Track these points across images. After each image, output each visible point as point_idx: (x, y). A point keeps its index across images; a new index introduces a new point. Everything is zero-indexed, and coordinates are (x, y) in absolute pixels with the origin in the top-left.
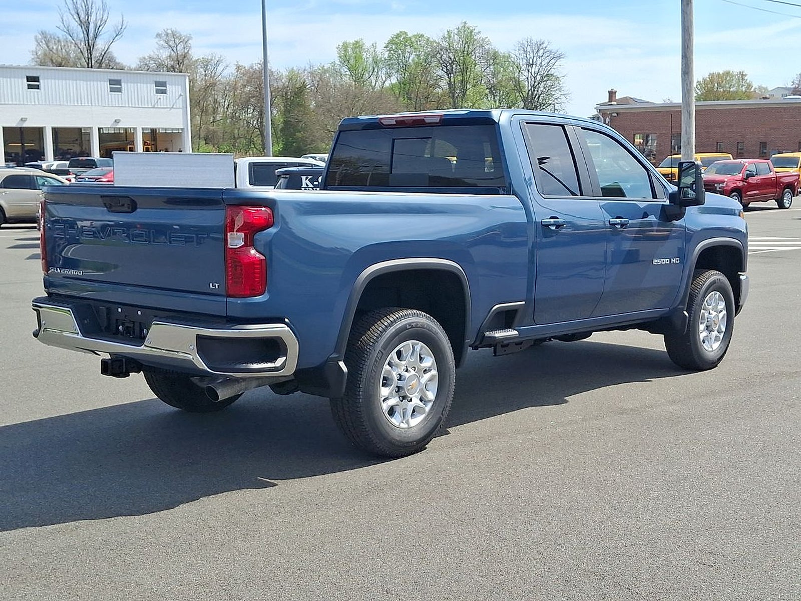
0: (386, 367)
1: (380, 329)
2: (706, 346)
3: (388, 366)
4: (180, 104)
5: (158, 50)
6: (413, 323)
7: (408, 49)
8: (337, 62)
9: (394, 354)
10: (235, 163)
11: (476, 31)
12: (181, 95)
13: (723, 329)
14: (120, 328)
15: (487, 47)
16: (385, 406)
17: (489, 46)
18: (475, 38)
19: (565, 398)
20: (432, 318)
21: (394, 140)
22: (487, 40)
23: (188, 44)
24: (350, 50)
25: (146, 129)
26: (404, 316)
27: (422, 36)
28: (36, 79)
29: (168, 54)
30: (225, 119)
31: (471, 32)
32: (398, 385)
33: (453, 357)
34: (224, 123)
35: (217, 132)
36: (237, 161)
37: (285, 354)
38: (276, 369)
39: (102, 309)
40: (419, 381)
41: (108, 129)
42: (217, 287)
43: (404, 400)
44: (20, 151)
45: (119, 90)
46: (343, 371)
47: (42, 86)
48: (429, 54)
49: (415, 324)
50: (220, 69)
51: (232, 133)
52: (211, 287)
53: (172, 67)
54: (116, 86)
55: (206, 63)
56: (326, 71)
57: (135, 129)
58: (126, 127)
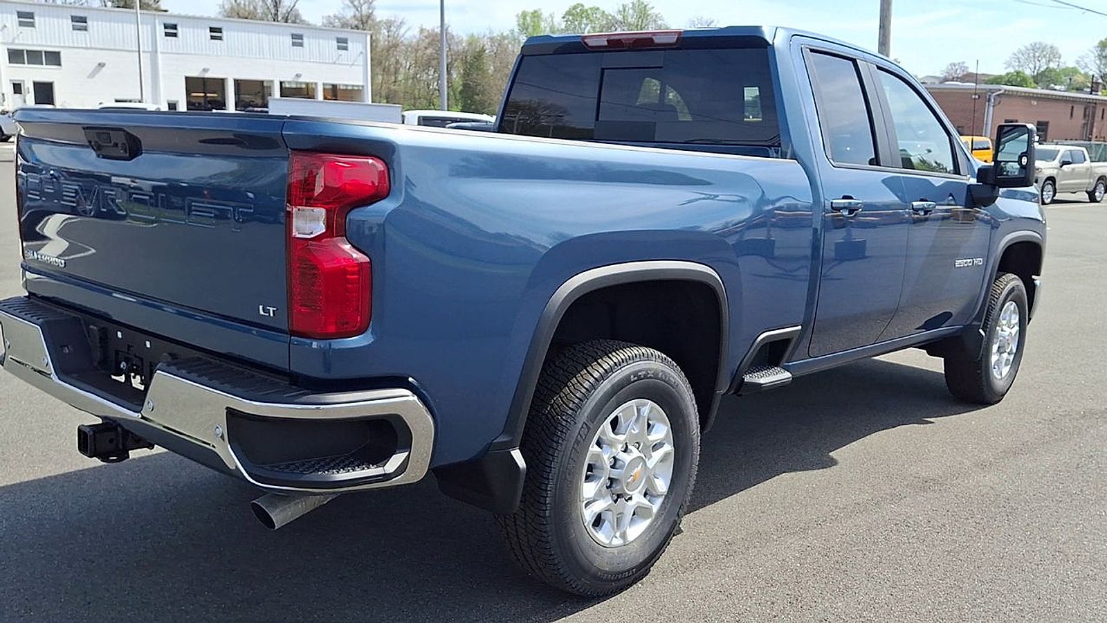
0: (594, 448)
1: (587, 385)
2: (995, 373)
3: (596, 446)
4: (361, 60)
5: (343, 9)
6: (640, 371)
7: (584, 21)
8: (516, 30)
9: (607, 424)
10: (403, 116)
11: (650, 6)
12: (361, 53)
13: (1014, 351)
14: (122, 366)
15: (659, 22)
16: (588, 515)
17: (661, 21)
18: (649, 13)
19: (830, 454)
20: (670, 359)
21: (603, 69)
22: (660, 15)
23: (372, 5)
24: (528, 18)
25: (327, 84)
26: (626, 359)
27: (598, 9)
28: (219, 30)
29: (352, 14)
30: (407, 79)
31: (646, 6)
32: (611, 477)
33: (698, 420)
34: (406, 83)
35: (398, 92)
36: (405, 113)
37: (407, 446)
38: (387, 477)
39: (93, 329)
40: (646, 465)
41: (289, 82)
42: (272, 315)
43: (619, 500)
44: (202, 101)
45: (301, 45)
46: (518, 467)
47: (224, 38)
48: (604, 27)
49: (644, 373)
50: (402, 31)
51: (413, 93)
52: (262, 313)
53: (356, 26)
54: (297, 40)
55: (389, 25)
56: (504, 38)
57: (316, 84)
58: (307, 81)
